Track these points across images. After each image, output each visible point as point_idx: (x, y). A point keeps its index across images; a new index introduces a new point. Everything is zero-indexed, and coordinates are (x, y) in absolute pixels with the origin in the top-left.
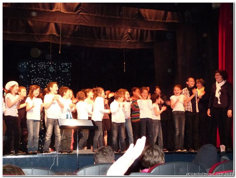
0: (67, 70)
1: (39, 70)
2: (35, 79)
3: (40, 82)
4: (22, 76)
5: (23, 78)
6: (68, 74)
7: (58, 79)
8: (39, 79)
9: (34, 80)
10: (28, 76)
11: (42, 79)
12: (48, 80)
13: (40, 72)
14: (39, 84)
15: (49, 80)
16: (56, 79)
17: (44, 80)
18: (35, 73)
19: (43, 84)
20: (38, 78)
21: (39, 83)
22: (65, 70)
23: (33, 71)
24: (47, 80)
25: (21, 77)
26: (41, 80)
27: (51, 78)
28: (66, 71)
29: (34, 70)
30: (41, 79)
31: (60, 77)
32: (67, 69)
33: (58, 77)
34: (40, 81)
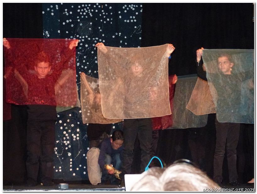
0: (133, 19)
1: (79, 20)
2: (72, 37)
3: (81, 44)
4: (47, 32)
5: (48, 36)
6: (135, 27)
7: (117, 37)
8: (80, 37)
9: (69, 39)
10: (59, 32)
11: (85, 38)
12: (97, 39)
13: (81, 24)
14: (80, 48)
15: (99, 39)
16: (113, 37)
17: (89, 39)
18: (72, 26)
19: (88, 47)
20: (78, 36)
21: (81, 46)
22: (130, 19)
23: (68, 21)
24: (95, 40)
25: (45, 34)
26: (83, 40)
27: (103, 35)
28: (132, 21)
29: (71, 21)
30: (83, 37)
31: (120, 34)
32: (134, 17)
33: (117, 34)
34: (81, 42)
